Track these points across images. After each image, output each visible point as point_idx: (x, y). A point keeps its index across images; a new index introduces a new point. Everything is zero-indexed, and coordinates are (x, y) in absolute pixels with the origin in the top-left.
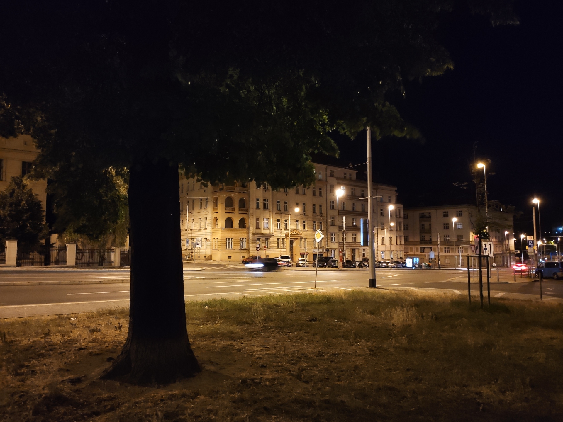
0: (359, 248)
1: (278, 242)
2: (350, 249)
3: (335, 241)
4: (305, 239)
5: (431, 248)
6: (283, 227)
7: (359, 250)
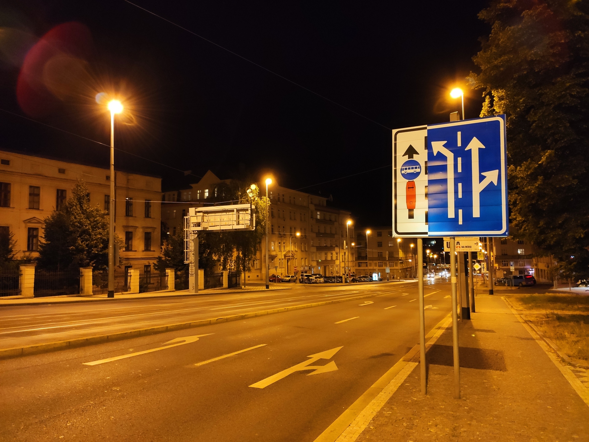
0: (329, 265)
1: (279, 262)
2: (323, 266)
3: (314, 260)
4: (296, 259)
5: (367, 263)
6: (282, 249)
7: (329, 266)
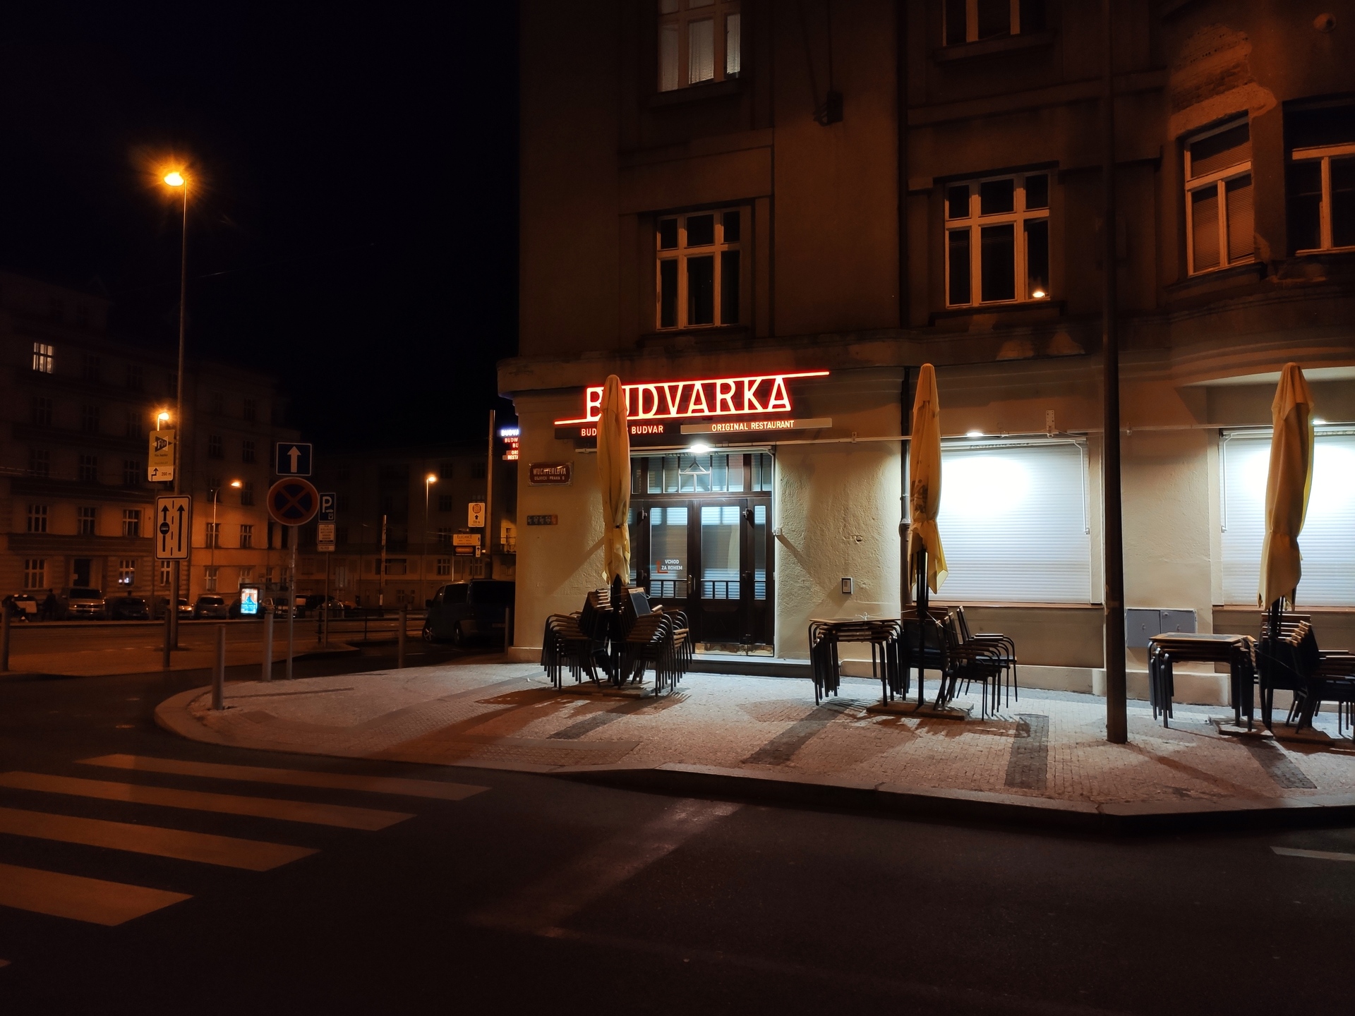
5: (405, 561)
7: (106, 561)
